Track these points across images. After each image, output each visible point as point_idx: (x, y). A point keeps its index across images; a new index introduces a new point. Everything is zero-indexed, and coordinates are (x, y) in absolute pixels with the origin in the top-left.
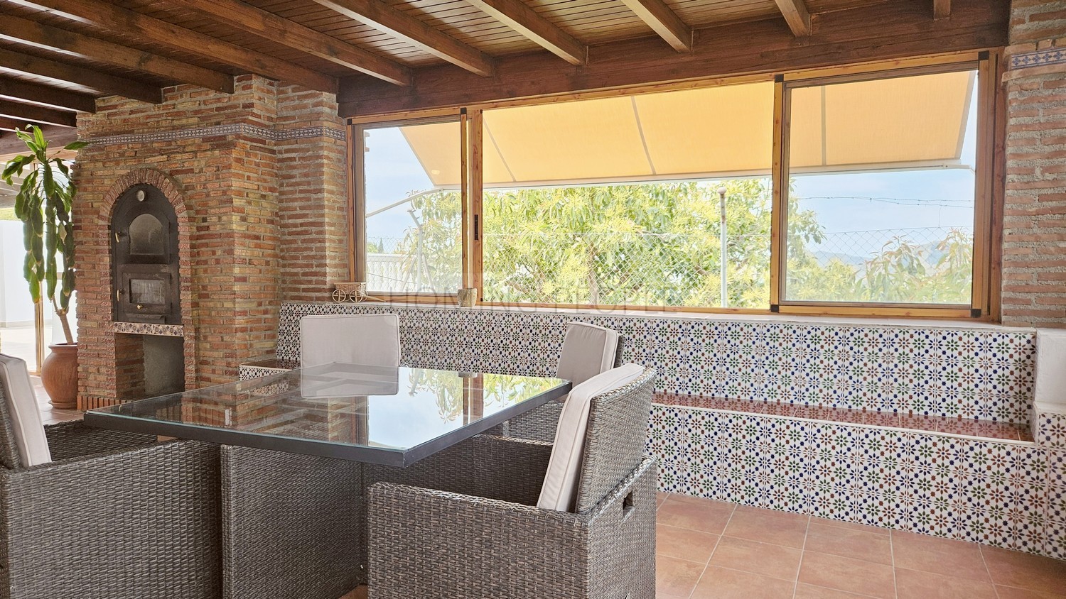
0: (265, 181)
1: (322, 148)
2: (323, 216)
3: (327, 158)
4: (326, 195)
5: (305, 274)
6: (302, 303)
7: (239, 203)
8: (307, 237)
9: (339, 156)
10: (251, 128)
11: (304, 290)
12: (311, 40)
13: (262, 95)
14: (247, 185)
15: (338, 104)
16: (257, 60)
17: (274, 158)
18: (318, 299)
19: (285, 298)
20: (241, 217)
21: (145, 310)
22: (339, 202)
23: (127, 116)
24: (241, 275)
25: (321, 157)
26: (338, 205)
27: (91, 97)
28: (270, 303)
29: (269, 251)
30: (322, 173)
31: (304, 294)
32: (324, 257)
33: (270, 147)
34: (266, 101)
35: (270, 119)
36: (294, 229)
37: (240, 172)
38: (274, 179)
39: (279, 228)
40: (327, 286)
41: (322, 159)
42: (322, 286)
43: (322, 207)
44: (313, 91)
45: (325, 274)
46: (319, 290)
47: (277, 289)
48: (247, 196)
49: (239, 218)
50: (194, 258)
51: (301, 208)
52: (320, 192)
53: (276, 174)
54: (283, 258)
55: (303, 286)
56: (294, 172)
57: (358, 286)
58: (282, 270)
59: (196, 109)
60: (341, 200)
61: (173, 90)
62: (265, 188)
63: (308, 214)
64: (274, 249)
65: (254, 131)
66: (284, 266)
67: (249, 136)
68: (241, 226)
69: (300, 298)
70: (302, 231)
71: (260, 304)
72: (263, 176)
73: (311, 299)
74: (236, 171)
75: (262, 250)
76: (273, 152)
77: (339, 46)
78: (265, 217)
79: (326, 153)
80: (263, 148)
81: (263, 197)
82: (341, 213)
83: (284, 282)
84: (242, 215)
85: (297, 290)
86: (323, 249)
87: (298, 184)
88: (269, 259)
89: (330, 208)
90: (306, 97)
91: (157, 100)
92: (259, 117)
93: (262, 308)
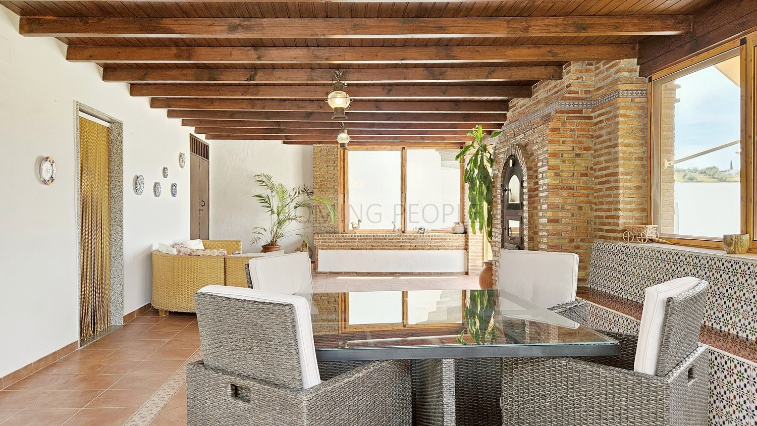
0: (580, 143)
1: (618, 108)
2: (617, 166)
3: (624, 115)
4: (620, 148)
5: (607, 217)
6: (605, 242)
7: (553, 163)
8: (608, 185)
9: (639, 112)
10: (567, 103)
11: (607, 231)
12: (556, 25)
13: (580, 75)
14: (562, 148)
15: (639, 66)
16: (549, 52)
17: (591, 123)
18: (615, 239)
19: (596, 237)
20: (555, 173)
21: (512, 241)
22: (636, 153)
23: (519, 110)
24: (554, 218)
25: (616, 116)
26: (636, 156)
27: (507, 101)
28: (582, 240)
29: (583, 199)
30: (618, 130)
31: (606, 234)
32: (618, 203)
33: (586, 115)
34: (584, 79)
35: (587, 92)
36: (602, 180)
37: (556, 139)
38: (590, 140)
39: (593, 179)
40: (620, 228)
41: (618, 117)
42: (616, 228)
43: (617, 159)
44: (615, 61)
45: (618, 217)
46: (614, 231)
47: (590, 229)
48: (562, 157)
49: (553, 174)
50: (531, 205)
51: (606, 161)
52: (617, 147)
53: (592, 135)
54: (595, 204)
55: (606, 228)
56: (603, 132)
57: (643, 228)
58: (595, 214)
59: (546, 96)
60: (638, 151)
61: (536, 86)
62: (580, 149)
63: (609, 166)
64: (587, 197)
65: (569, 105)
66: (596, 211)
67: (566, 109)
68: (555, 180)
69: (604, 237)
70: (606, 181)
71: (572, 241)
72: (578, 139)
73: (610, 238)
74: (552, 138)
75: (575, 198)
76: (590, 118)
77: (588, 20)
78: (578, 172)
79: (622, 112)
80: (579, 117)
81: (578, 155)
82: (639, 163)
83: (595, 223)
84: (556, 171)
85: (602, 230)
86: (617, 195)
87: (604, 142)
88: (582, 205)
89: (624, 159)
90: (611, 67)
91: (529, 95)
92: (577, 93)
93: (574, 244)
